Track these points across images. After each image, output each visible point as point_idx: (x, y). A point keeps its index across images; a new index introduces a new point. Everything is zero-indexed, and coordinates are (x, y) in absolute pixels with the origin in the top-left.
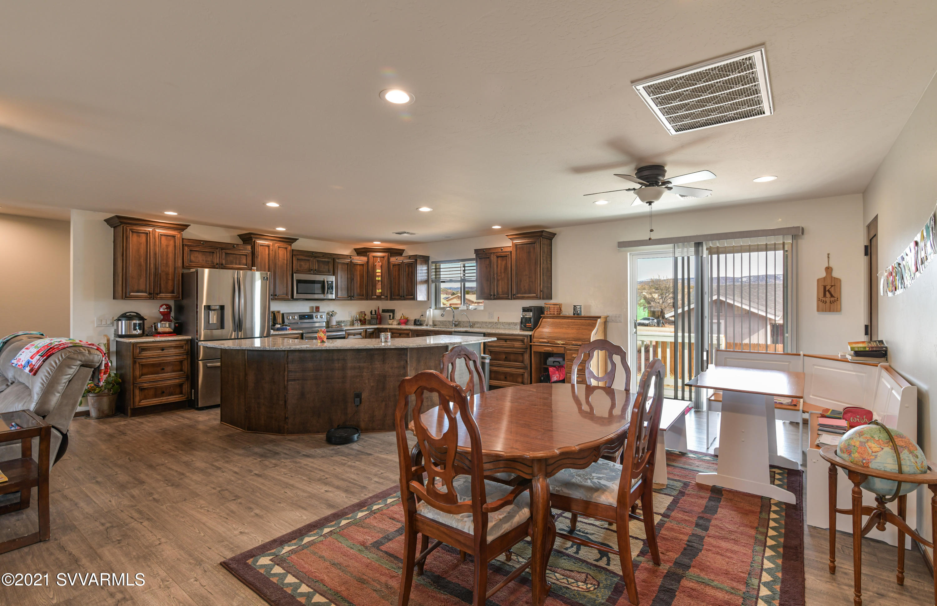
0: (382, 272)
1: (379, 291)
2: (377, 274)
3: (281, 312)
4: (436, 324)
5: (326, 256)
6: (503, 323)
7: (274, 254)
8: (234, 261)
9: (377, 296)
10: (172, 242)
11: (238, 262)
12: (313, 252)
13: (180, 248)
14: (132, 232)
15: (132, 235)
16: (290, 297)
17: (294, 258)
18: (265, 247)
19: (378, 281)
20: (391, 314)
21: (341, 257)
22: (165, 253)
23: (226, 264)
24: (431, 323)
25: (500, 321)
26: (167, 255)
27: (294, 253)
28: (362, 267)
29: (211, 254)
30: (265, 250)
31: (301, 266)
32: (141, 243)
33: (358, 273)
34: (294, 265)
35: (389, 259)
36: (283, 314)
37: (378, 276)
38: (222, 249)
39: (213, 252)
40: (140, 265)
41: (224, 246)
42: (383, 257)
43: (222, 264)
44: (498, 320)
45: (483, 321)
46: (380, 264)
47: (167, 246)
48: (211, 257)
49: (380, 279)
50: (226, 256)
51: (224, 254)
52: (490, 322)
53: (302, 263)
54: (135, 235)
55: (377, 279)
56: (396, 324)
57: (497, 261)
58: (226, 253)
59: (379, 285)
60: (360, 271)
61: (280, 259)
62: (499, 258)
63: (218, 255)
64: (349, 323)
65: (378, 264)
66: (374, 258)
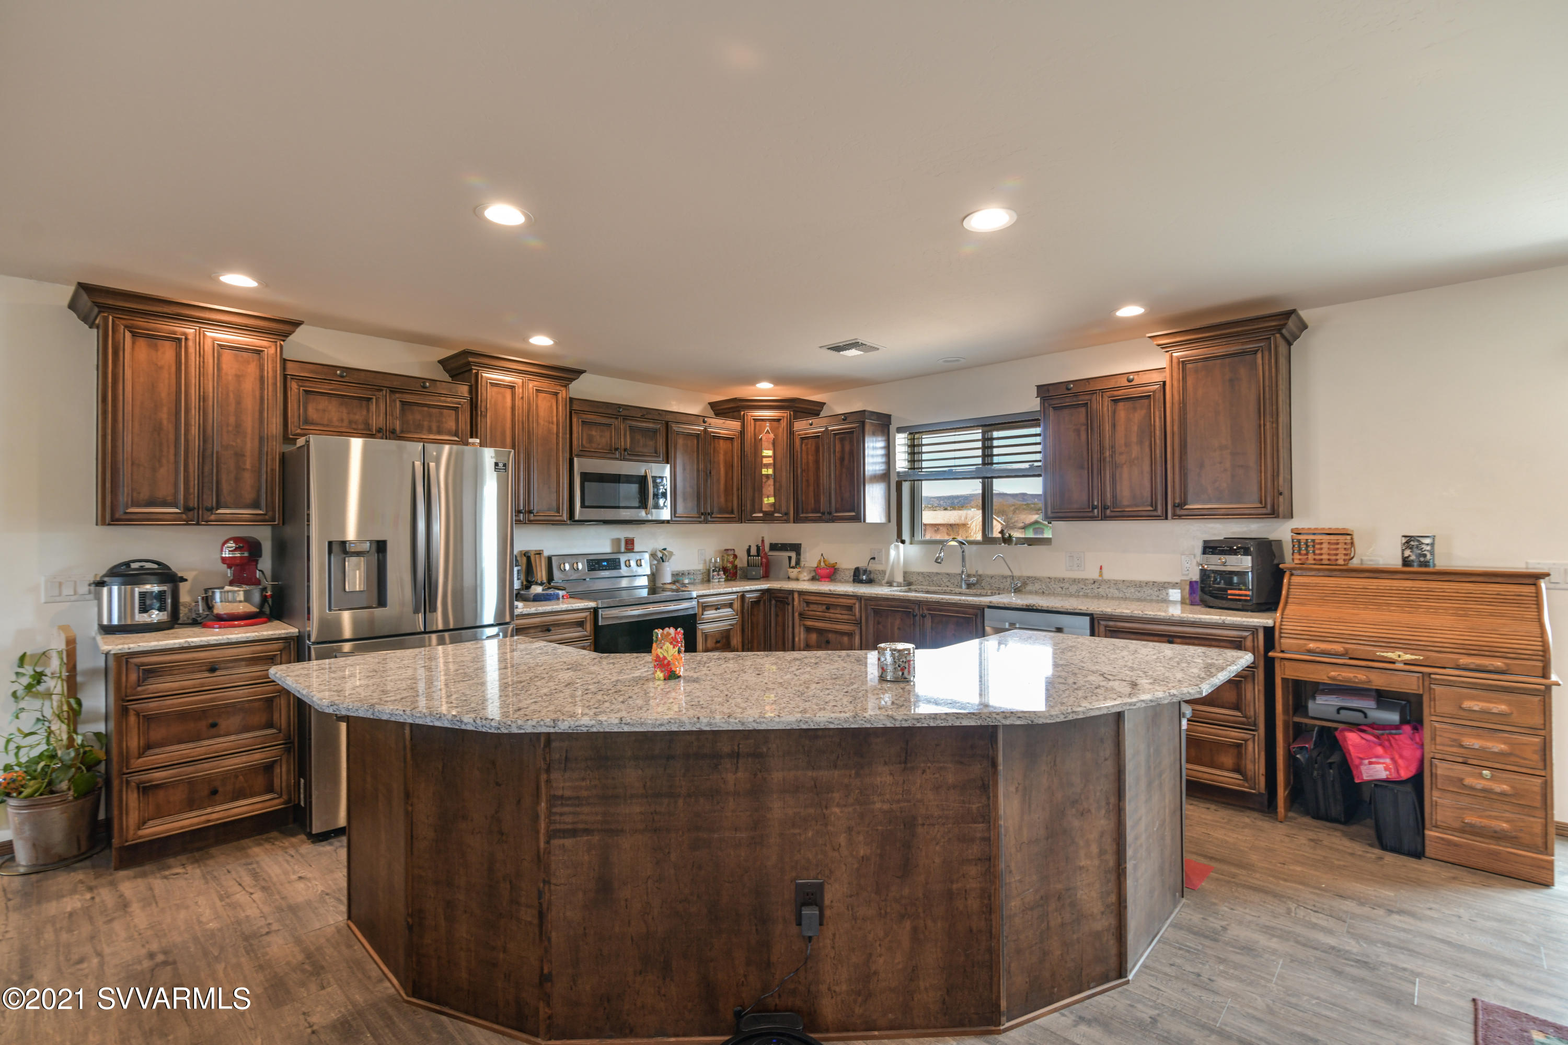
0: (774, 457)
1: (769, 500)
2: (765, 461)
3: (546, 553)
4: (913, 579)
5: (650, 416)
6: (1116, 583)
7: (525, 406)
8: (426, 423)
9: (765, 513)
10: (252, 369)
11: (434, 428)
12: (620, 406)
13: (275, 384)
14: (134, 335)
15: (134, 343)
16: (565, 516)
17: (575, 420)
18: (503, 390)
19: (767, 476)
20: (793, 555)
21: (684, 419)
22: (231, 395)
23: (402, 432)
24: (899, 578)
25: (1107, 576)
26: (239, 403)
27: (575, 407)
28: (729, 443)
29: (364, 403)
30: (504, 397)
31: (590, 439)
32: (161, 368)
33: (721, 457)
34: (575, 435)
35: (790, 425)
36: (549, 559)
37: (767, 466)
38: (393, 391)
39: (369, 399)
40: (158, 429)
41: (396, 384)
42: (778, 420)
43: (393, 432)
44: (1101, 575)
45: (1052, 575)
46: (772, 436)
47: (239, 377)
48: (364, 413)
49: (770, 471)
50: (403, 411)
51: (398, 404)
52: (1074, 580)
53: (594, 433)
54: (141, 342)
55: (764, 471)
56: (806, 578)
57: (1114, 412)
58: (403, 403)
59: (769, 488)
60: (726, 454)
61: (541, 422)
62: (1121, 404)
63: (382, 406)
64: (700, 577)
65: (766, 436)
66: (758, 423)
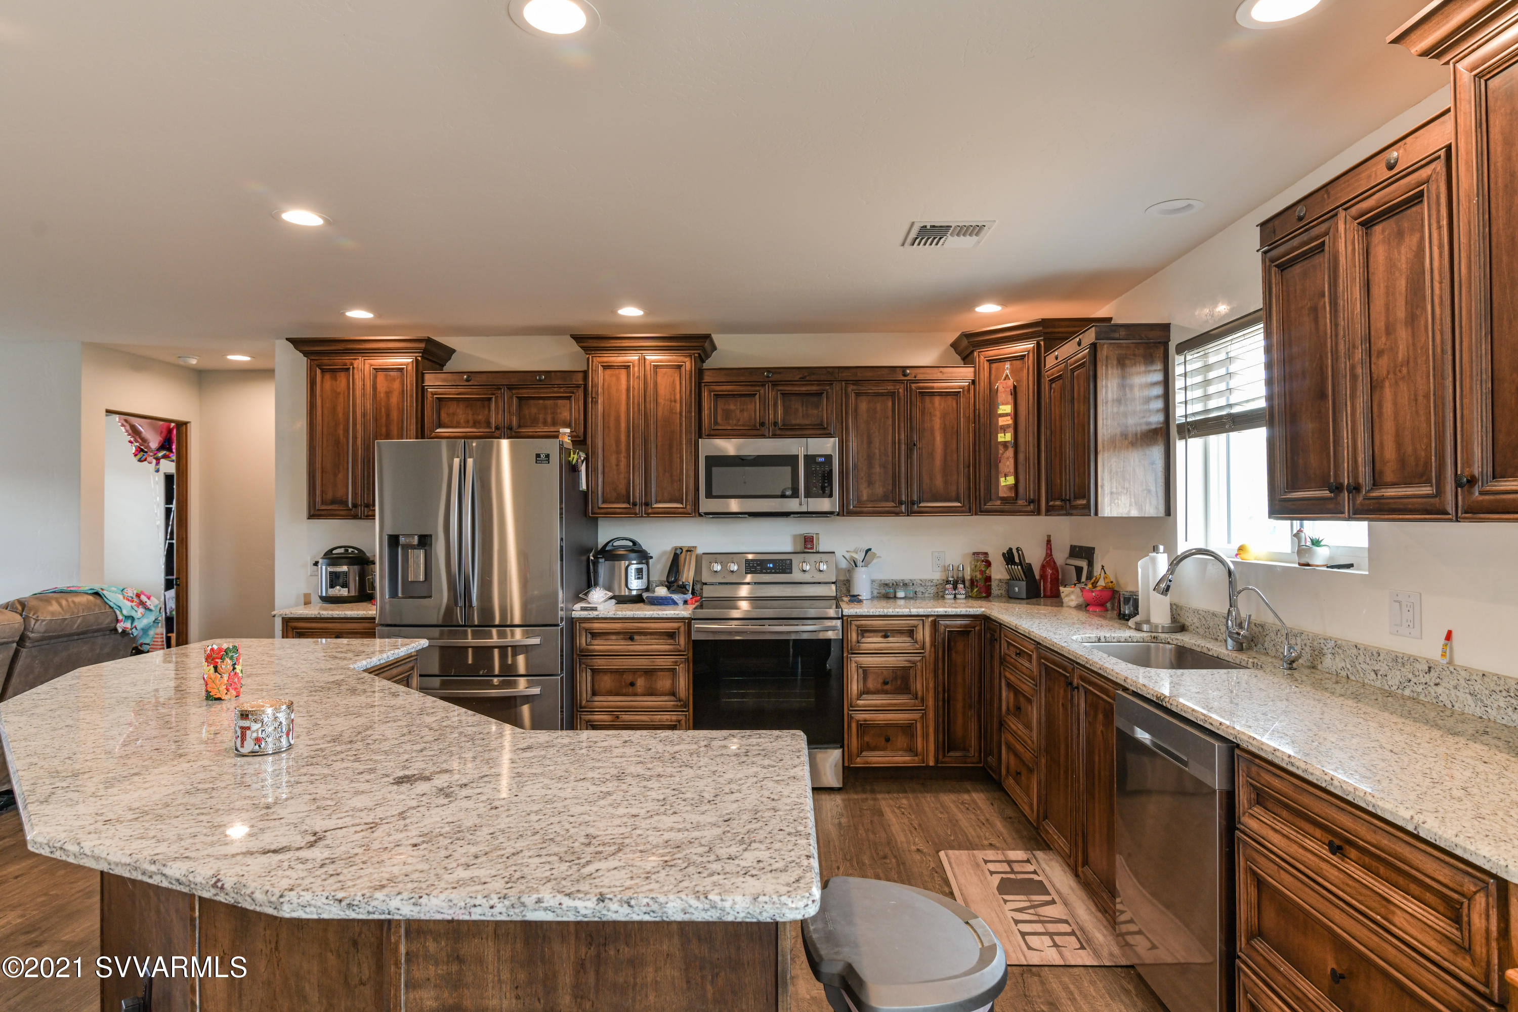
0: (1016, 415)
1: (1007, 481)
2: (1002, 421)
3: (700, 551)
5: (813, 377)
6: (1482, 674)
7: (642, 386)
8: (541, 416)
9: (1003, 499)
10: (396, 385)
11: (549, 420)
12: (768, 370)
13: (412, 396)
14: (323, 371)
15: (323, 377)
16: (689, 508)
17: (705, 394)
18: (617, 371)
19: (1005, 444)
20: (1084, 564)
21: (869, 374)
22: (383, 410)
23: (520, 426)
26: (388, 415)
27: (707, 378)
28: (951, 402)
29: (486, 403)
30: (618, 379)
31: (728, 414)
32: (339, 394)
33: (937, 423)
34: (706, 412)
35: (1038, 362)
37: (1004, 429)
38: (510, 388)
39: (490, 399)
40: (337, 443)
41: (514, 381)
42: (1023, 357)
43: (510, 428)
44: (1450, 654)
46: (1011, 382)
47: (388, 394)
48: (486, 412)
49: (1008, 437)
50: (520, 407)
51: (515, 400)
53: (732, 407)
54: (328, 376)
55: (1001, 438)
58: (520, 399)
59: (1007, 462)
60: (944, 416)
61: (661, 401)
62: (1378, 229)
63: (501, 404)
64: (932, 590)
65: (1004, 386)
66: (994, 366)
